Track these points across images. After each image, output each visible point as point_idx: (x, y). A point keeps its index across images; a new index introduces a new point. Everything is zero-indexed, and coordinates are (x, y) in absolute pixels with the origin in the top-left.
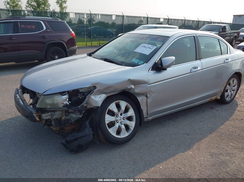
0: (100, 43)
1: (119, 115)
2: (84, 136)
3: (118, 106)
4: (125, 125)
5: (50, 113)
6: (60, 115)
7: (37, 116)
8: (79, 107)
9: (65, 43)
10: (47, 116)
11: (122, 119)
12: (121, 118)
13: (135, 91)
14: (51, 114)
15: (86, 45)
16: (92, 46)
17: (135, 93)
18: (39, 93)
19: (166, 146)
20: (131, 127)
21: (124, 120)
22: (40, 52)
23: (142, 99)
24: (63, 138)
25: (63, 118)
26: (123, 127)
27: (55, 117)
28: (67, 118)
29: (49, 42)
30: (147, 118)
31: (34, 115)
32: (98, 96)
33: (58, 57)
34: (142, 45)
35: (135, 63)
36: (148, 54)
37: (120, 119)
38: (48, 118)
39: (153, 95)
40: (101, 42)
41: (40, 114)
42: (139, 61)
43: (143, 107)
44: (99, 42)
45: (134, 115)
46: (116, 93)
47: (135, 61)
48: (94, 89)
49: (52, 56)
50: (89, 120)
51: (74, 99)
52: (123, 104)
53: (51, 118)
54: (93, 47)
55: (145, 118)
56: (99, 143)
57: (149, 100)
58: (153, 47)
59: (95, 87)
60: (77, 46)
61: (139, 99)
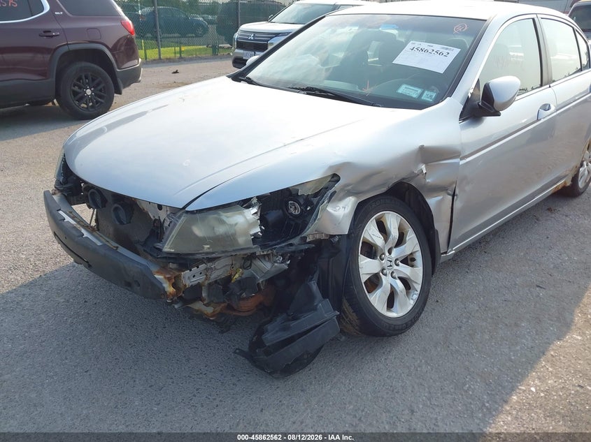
0: (181, 52)
1: (387, 254)
2: (317, 327)
3: (382, 228)
4: (402, 279)
5: (202, 267)
6: (228, 268)
7: (169, 279)
8: (296, 241)
9: (110, 50)
10: (194, 276)
11: (393, 263)
12: (391, 261)
13: (427, 181)
14: (206, 269)
15: (146, 59)
16: (160, 58)
17: (425, 186)
18: (160, 207)
19: (506, 325)
20: (415, 285)
21: (397, 265)
22: (40, 78)
23: (440, 202)
24: (222, 332)
25: (237, 276)
26: (399, 286)
27: (214, 276)
28: (247, 273)
29: (65, 49)
30: (446, 253)
31: (159, 277)
32: (342, 204)
33: (92, 92)
34: (410, 46)
35: (412, 97)
36: (442, 71)
37: (389, 264)
38: (196, 283)
39: (468, 188)
40: (183, 49)
41: (177, 273)
42: (420, 91)
43: (441, 226)
44: (177, 49)
45: (418, 248)
46: (384, 190)
47: (407, 90)
48: (333, 183)
49: (76, 88)
50: (316, 276)
51: (273, 216)
52: (393, 221)
53: (206, 279)
54: (164, 62)
55: (442, 254)
56: (344, 338)
57: (458, 205)
58: (447, 49)
59: (335, 178)
60: (140, 60)
61: (432, 201)
